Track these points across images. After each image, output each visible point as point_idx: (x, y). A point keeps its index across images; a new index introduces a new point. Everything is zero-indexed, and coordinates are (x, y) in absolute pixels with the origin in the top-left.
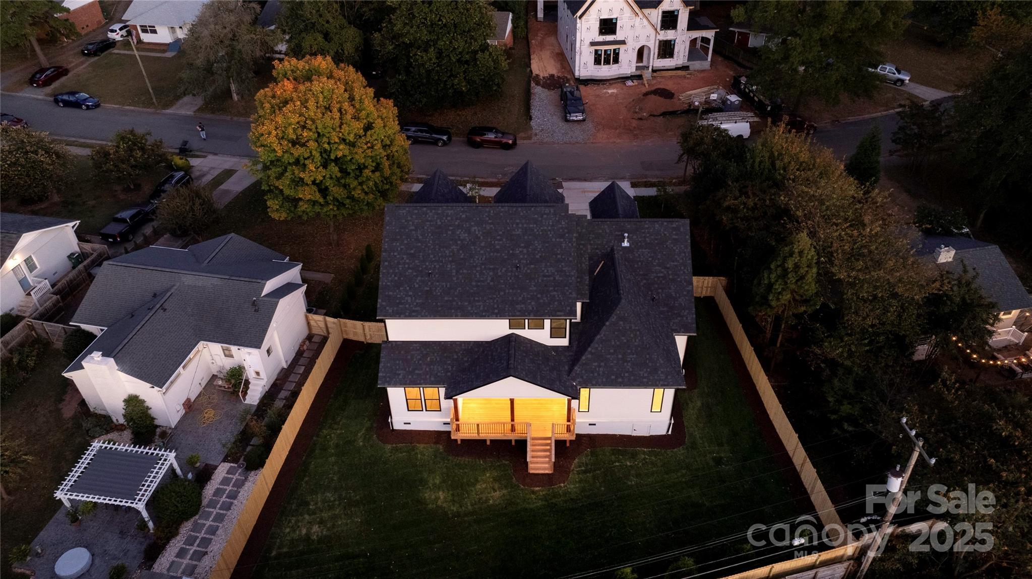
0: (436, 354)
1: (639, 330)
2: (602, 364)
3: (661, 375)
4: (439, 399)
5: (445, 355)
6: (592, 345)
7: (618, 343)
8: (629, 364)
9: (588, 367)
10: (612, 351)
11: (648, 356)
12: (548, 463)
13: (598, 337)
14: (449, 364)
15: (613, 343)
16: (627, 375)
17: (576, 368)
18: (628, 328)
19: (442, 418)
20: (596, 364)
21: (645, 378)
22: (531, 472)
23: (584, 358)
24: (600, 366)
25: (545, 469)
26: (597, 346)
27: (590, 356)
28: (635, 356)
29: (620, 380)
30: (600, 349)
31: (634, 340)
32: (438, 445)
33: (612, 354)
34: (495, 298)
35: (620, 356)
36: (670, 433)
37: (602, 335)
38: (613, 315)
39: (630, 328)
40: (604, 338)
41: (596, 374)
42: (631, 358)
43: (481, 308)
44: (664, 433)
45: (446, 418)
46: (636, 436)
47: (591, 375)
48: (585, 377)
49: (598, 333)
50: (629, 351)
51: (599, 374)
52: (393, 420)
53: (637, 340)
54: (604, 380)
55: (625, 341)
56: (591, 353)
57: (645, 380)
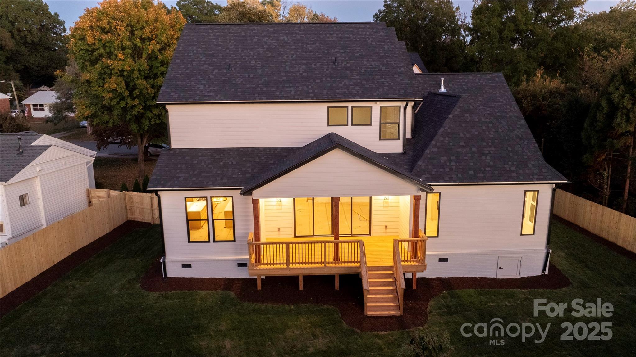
0: (231, 159)
1: (491, 122)
2: (453, 158)
3: (533, 169)
4: (233, 220)
5: (244, 159)
6: (436, 138)
7: (468, 136)
8: (488, 157)
9: (436, 161)
10: (462, 144)
11: (510, 149)
12: (393, 300)
13: (442, 130)
14: (249, 167)
15: (462, 136)
16: (488, 169)
17: (420, 163)
18: (477, 120)
19: (236, 254)
20: (445, 158)
21: (513, 172)
22: (370, 313)
23: (427, 151)
24: (450, 161)
25: (388, 308)
26: (442, 138)
27: (435, 150)
28: (493, 149)
29: (481, 175)
30: (446, 142)
31: (487, 133)
32: (228, 292)
33: (464, 147)
34: (309, 85)
35: (474, 149)
36: (547, 272)
37: (446, 128)
38: (455, 108)
39: (480, 120)
40: (449, 131)
41: (447, 170)
42: (489, 151)
43: (293, 93)
44: (539, 273)
45: (241, 254)
46: (502, 279)
47: (441, 170)
48: (433, 173)
49: (441, 126)
50: (485, 144)
51: (451, 169)
52: (167, 260)
53: (492, 133)
54: (460, 175)
55: (477, 133)
56: (435, 146)
57: (514, 174)
